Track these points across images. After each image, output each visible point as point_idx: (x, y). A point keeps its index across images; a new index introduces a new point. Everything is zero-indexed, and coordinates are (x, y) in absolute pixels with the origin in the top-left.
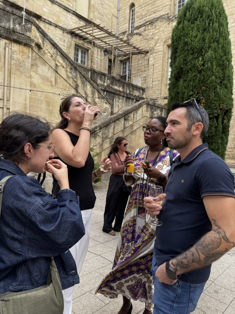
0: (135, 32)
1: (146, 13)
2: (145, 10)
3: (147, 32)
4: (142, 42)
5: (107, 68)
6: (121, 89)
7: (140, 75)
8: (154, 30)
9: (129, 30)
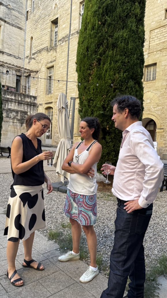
0: (33, 57)
1: (38, 44)
2: (37, 43)
3: (38, 57)
4: (36, 64)
5: (15, 81)
6: (13, 97)
7: (34, 87)
8: (41, 57)
9: (31, 55)
